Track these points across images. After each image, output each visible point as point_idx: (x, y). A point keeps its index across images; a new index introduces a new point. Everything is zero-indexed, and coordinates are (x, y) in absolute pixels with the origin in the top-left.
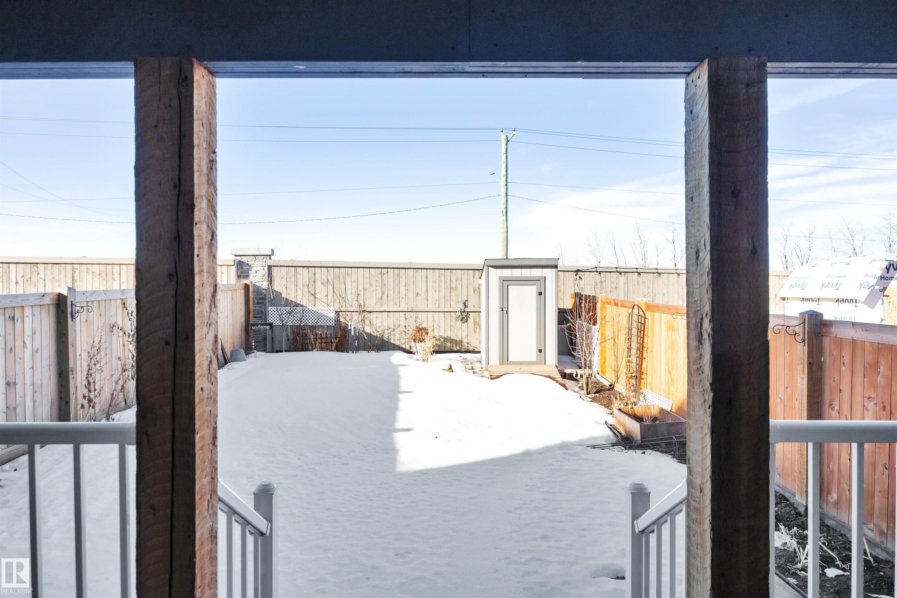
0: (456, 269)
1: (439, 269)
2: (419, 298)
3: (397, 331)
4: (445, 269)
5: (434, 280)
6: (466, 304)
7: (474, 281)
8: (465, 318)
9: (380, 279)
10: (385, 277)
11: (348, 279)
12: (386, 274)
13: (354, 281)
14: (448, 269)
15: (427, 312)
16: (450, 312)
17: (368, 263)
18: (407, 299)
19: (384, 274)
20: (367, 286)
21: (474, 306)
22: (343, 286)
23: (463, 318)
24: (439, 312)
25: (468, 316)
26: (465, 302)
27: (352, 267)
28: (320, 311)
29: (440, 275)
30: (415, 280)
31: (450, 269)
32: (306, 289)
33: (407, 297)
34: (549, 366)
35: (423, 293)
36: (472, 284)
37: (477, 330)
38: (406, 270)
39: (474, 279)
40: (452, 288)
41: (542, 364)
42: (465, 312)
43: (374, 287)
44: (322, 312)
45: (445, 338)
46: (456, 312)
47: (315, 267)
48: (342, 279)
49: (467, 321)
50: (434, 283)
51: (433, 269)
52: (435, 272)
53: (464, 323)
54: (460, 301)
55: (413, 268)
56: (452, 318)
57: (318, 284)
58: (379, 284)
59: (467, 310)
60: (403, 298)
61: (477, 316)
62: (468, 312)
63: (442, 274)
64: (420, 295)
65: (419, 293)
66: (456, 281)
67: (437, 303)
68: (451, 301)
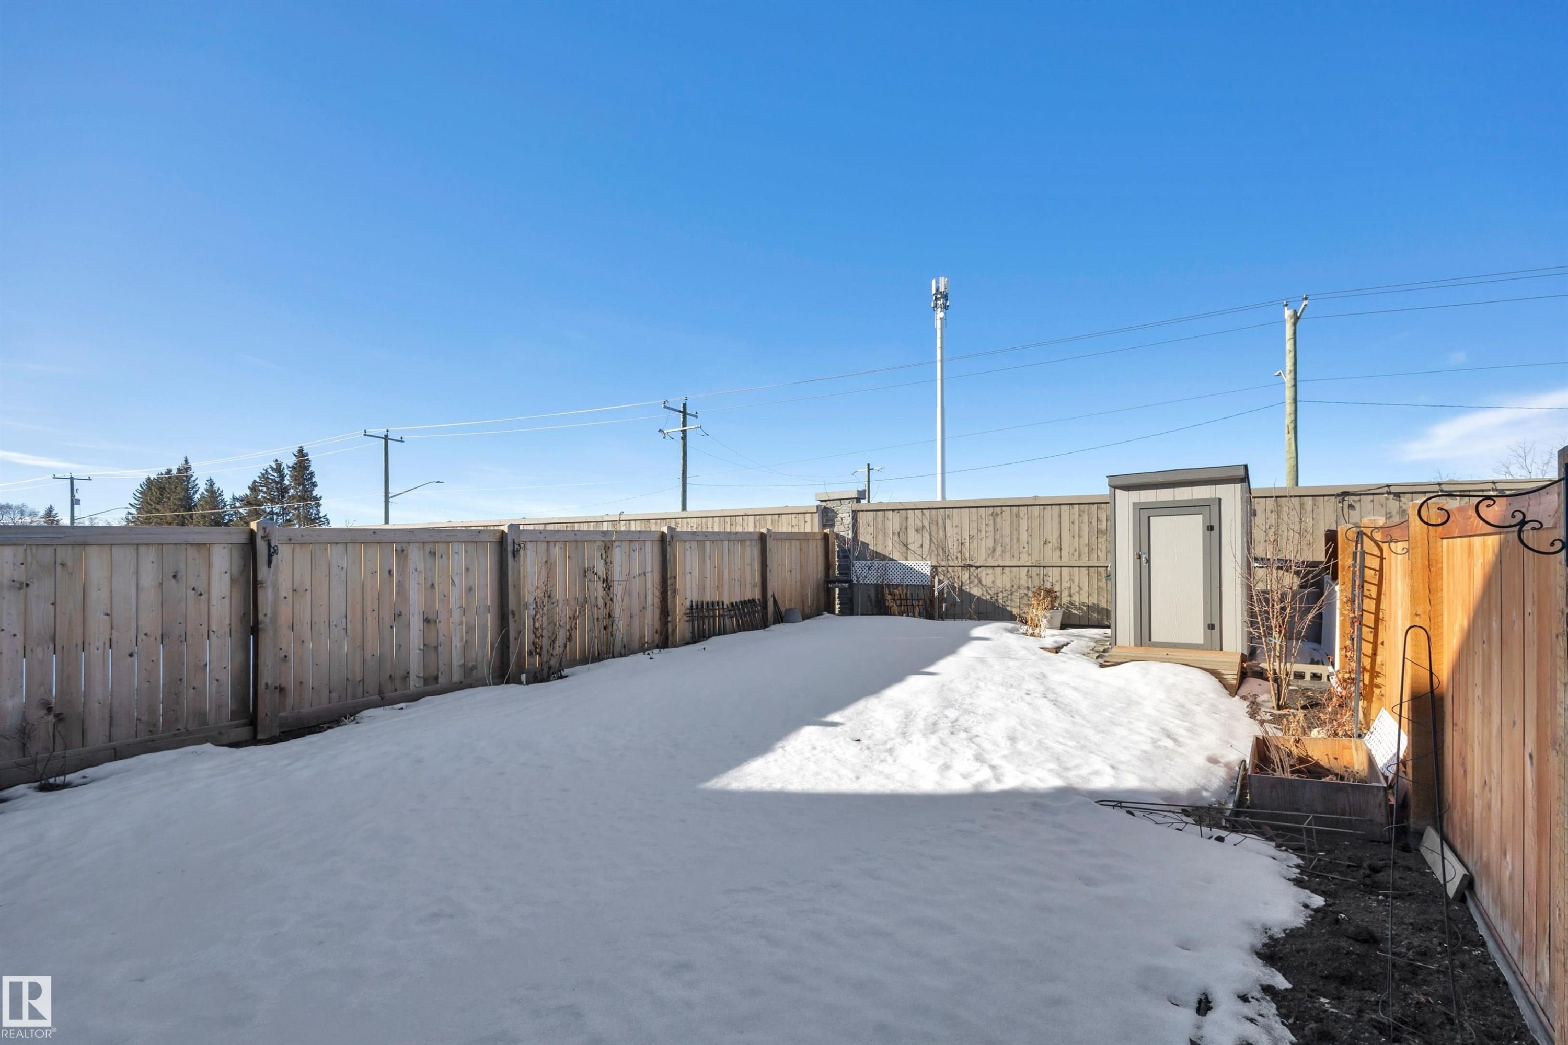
1: (1078, 504)
2: (1049, 546)
3: (1016, 595)
4: (1088, 504)
5: (1072, 520)
9: (991, 522)
10: (999, 519)
11: (948, 522)
12: (1000, 515)
13: (956, 526)
14: (1093, 504)
15: (1061, 567)
16: (1098, 567)
17: (975, 501)
18: (1030, 549)
19: (997, 515)
20: (974, 532)
22: (941, 533)
24: (1079, 567)
27: (953, 508)
28: (913, 566)
29: (1081, 513)
30: (1042, 522)
31: (1097, 503)
32: (896, 538)
33: (1030, 546)
34: (1228, 653)
35: (1054, 539)
38: (1029, 507)
40: (1100, 531)
41: (1215, 650)
43: (983, 533)
44: (915, 568)
45: (1088, 606)
47: (907, 510)
48: (940, 522)
50: (1072, 525)
51: (1070, 504)
52: (1073, 508)
55: (1040, 505)
56: (1101, 576)
57: (911, 532)
58: (991, 528)
60: (1024, 548)
63: (1084, 512)
64: (1050, 542)
65: (1049, 539)
66: (1107, 520)
67: (1077, 554)
68: (1099, 551)
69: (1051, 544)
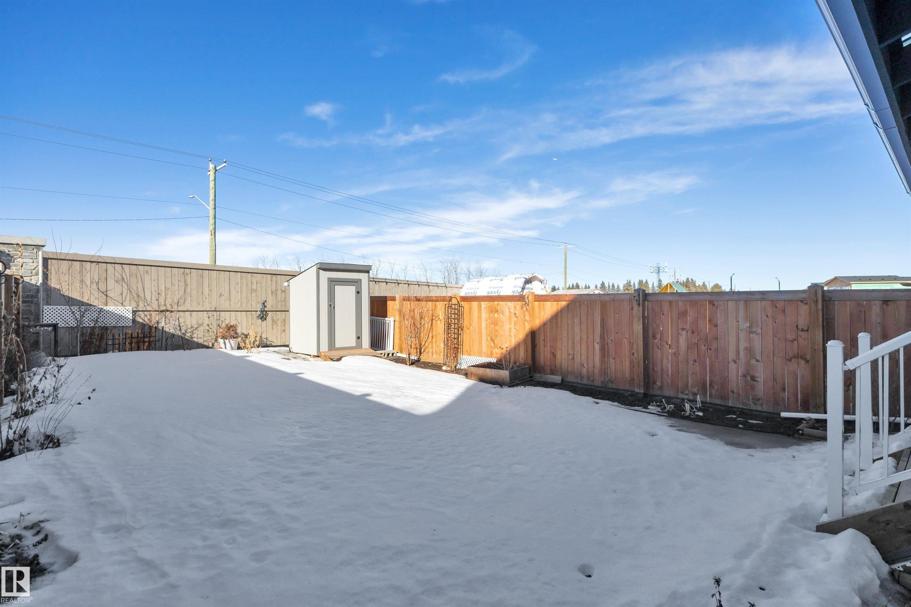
0: (256, 273)
1: (241, 272)
3: (201, 330)
4: (246, 273)
5: (236, 282)
6: (265, 304)
7: (271, 284)
8: (264, 317)
9: (183, 279)
10: (188, 277)
11: (147, 278)
12: (189, 275)
13: (154, 280)
15: (230, 311)
16: (251, 311)
17: (170, 262)
18: (210, 299)
19: (187, 274)
20: (169, 285)
21: (272, 306)
22: (140, 285)
23: (263, 316)
24: (241, 311)
25: (266, 316)
26: (264, 303)
27: (151, 266)
28: (114, 310)
29: (242, 278)
30: (218, 282)
31: (251, 273)
32: (94, 286)
33: (210, 297)
34: (365, 349)
35: (226, 294)
36: (270, 287)
37: (275, 327)
38: (209, 271)
40: (253, 290)
41: (360, 348)
42: (264, 311)
43: (176, 287)
44: (116, 312)
46: (257, 311)
47: (107, 263)
48: (139, 277)
49: (266, 319)
50: (237, 285)
51: (235, 272)
52: (237, 274)
53: (263, 321)
54: (260, 302)
55: (217, 270)
56: (253, 317)
57: (111, 283)
58: (182, 284)
59: (266, 309)
60: (206, 298)
61: (274, 315)
62: (266, 311)
63: (243, 277)
64: (223, 295)
65: (223, 293)
66: (256, 284)
67: (239, 303)
68: (252, 302)
69: (224, 297)
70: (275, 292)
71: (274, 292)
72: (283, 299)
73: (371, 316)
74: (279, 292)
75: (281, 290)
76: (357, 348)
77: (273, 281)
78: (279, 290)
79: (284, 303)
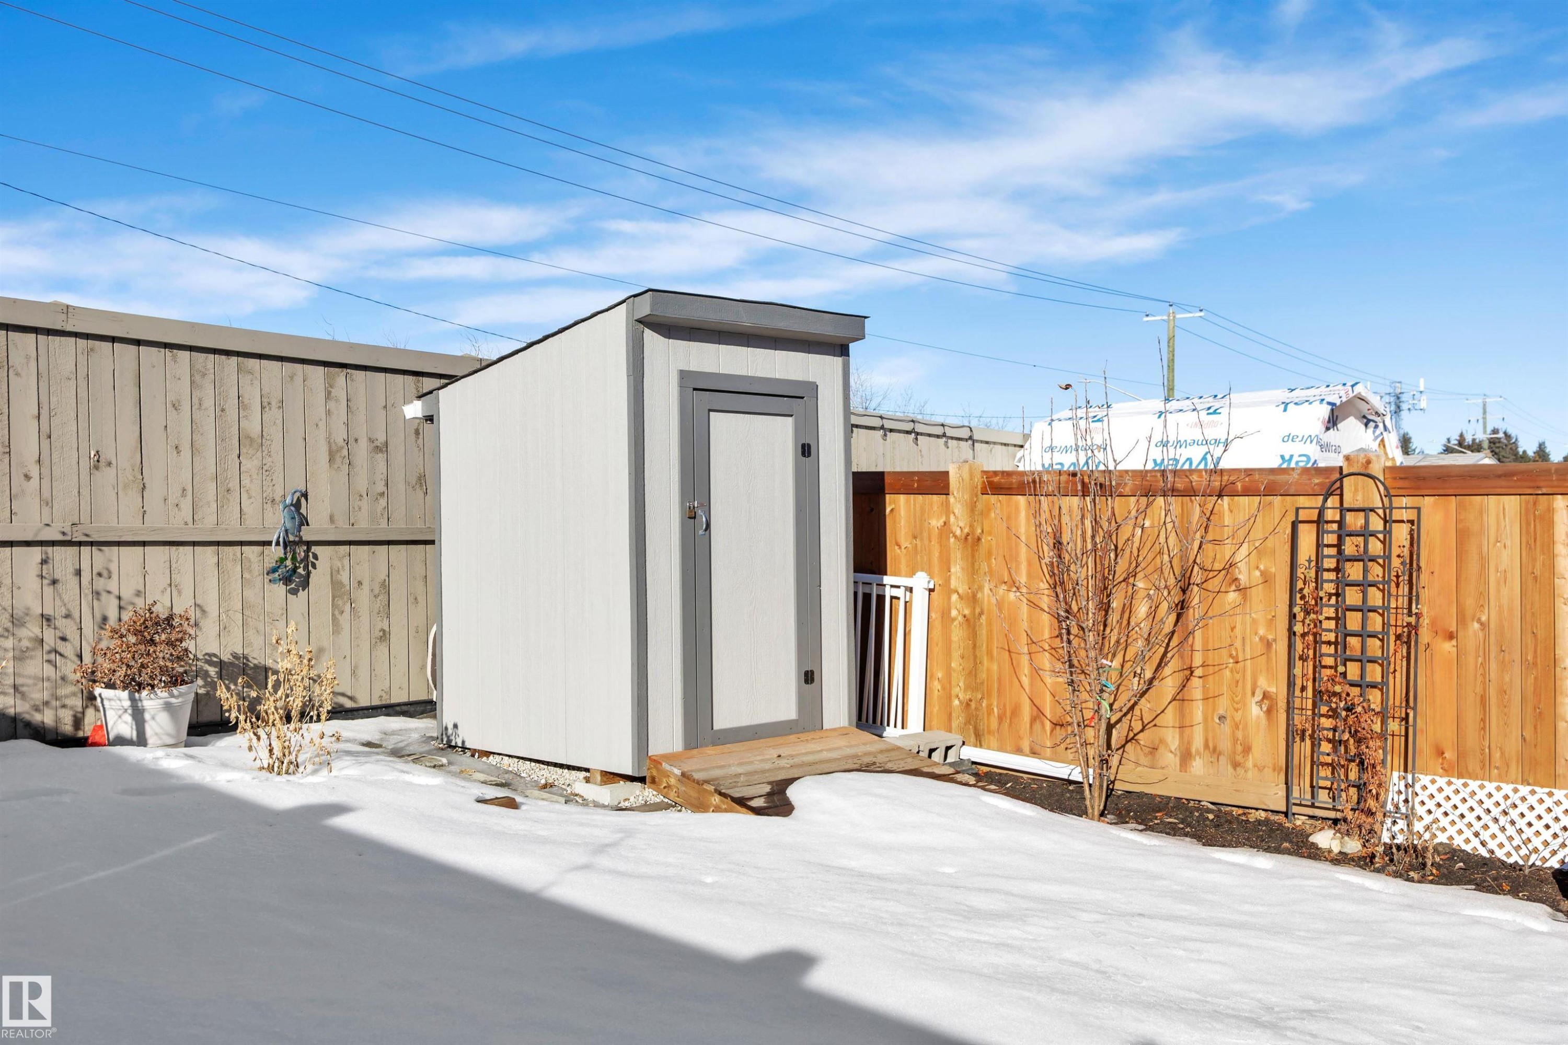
0: (261, 356)
1: (191, 348)
2: (107, 476)
4: (215, 351)
5: (171, 397)
6: (303, 511)
7: (328, 413)
8: (301, 571)
14: (228, 353)
15: (144, 544)
16: (241, 543)
18: (45, 483)
21: (332, 519)
23: (294, 570)
24: (194, 544)
25: (309, 563)
26: (299, 500)
29: (197, 378)
30: (83, 394)
31: (238, 354)
33: (45, 471)
35: (125, 458)
36: (322, 425)
37: (345, 619)
39: (332, 405)
40: (248, 437)
42: (301, 542)
45: (221, 664)
46: (269, 543)
49: (305, 583)
50: (173, 412)
51: (166, 346)
52: (174, 358)
53: (294, 592)
54: (278, 499)
55: (74, 335)
56: (250, 572)
59: (307, 534)
60: (27, 477)
61: (341, 559)
62: (309, 544)
63: (204, 375)
64: (109, 464)
65: (108, 454)
66: (262, 408)
67: (186, 504)
68: (244, 496)
69: (111, 472)
70: (345, 452)
71: (342, 448)
72: (381, 487)
73: (855, 571)
74: (362, 450)
75: (371, 440)
76: (804, 730)
77: (337, 401)
78: (363, 443)
79: (383, 502)
